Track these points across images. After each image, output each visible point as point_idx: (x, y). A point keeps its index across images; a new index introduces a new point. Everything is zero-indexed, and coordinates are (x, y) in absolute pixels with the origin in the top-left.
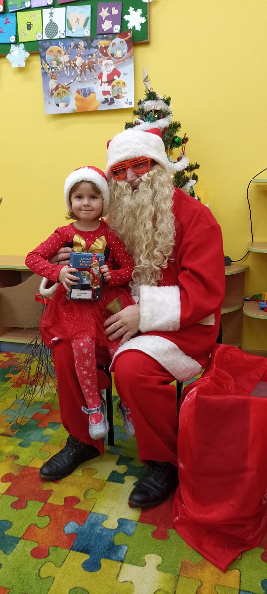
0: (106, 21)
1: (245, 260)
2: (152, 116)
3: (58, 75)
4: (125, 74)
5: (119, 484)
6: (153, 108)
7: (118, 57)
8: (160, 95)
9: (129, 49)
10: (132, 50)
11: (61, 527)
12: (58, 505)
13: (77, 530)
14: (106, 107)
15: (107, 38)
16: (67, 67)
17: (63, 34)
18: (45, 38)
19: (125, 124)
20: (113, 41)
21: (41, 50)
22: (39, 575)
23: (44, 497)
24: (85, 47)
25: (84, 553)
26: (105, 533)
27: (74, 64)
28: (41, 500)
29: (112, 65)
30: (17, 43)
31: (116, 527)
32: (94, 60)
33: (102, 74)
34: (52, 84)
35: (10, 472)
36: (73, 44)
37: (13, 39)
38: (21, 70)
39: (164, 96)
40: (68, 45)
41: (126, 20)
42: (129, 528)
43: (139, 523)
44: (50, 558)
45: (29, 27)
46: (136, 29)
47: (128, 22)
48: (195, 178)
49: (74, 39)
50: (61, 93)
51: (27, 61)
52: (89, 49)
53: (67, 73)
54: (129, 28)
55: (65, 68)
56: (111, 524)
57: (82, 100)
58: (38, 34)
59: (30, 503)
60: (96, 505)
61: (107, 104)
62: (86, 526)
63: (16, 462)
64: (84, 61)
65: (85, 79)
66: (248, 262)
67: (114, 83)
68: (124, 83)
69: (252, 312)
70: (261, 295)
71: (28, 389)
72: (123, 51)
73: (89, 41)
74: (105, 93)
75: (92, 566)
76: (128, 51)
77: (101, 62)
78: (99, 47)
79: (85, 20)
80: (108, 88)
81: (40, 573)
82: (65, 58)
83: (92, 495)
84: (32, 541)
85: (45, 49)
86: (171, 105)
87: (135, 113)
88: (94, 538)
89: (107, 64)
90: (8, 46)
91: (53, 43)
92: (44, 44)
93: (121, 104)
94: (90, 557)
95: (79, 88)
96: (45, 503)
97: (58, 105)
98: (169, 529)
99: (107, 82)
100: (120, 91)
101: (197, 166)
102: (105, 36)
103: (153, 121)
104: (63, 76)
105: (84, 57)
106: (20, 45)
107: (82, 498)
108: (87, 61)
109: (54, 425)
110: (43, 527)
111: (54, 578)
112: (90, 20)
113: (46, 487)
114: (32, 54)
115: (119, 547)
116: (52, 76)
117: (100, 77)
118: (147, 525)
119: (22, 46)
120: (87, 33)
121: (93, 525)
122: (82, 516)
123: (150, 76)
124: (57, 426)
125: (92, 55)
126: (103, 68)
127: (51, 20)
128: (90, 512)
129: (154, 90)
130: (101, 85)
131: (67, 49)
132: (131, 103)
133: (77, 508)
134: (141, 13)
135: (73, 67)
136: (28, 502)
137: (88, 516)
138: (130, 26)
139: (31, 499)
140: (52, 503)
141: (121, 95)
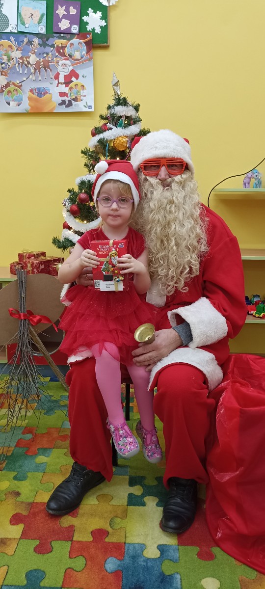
0: (63, 20)
2: (123, 122)
3: (9, 71)
4: (83, 77)
5: (141, 507)
6: (124, 113)
7: (76, 58)
8: (129, 101)
10: (91, 53)
11: (102, 567)
12: (87, 542)
13: (119, 566)
14: (63, 109)
15: (63, 38)
16: (19, 64)
17: (14, 28)
20: (71, 41)
23: (68, 534)
24: (39, 44)
26: (150, 564)
27: (27, 61)
28: (65, 539)
29: (69, 66)
31: (159, 555)
32: (50, 59)
33: (58, 74)
34: (3, 80)
35: (17, 511)
36: (26, 40)
39: (134, 103)
40: (20, 40)
41: (85, 21)
42: (172, 554)
43: (180, 547)
46: (96, 32)
47: (87, 23)
49: (28, 35)
50: (12, 91)
52: (45, 48)
53: (20, 70)
54: (88, 30)
55: (17, 65)
56: (152, 552)
57: (36, 100)
59: (56, 544)
60: (127, 535)
61: (64, 106)
62: (127, 559)
63: (19, 499)
64: (38, 59)
65: (40, 78)
67: (71, 85)
68: (83, 86)
72: (81, 52)
73: (44, 38)
74: (62, 94)
76: (87, 53)
77: (58, 62)
78: (56, 46)
79: (40, 16)
80: (66, 90)
83: (118, 524)
86: (140, 112)
87: (102, 118)
88: (141, 573)
89: (64, 65)
91: (4, 37)
93: (79, 107)
95: (32, 87)
96: (72, 541)
97: (9, 104)
98: (211, 548)
99: (64, 83)
100: (78, 93)
102: (62, 35)
104: (14, 73)
105: (39, 55)
107: (110, 530)
108: (42, 59)
109: (45, 450)
110: (80, 569)
112: (45, 17)
113: (67, 521)
115: (171, 576)
116: (2, 72)
117: (57, 77)
118: (189, 547)
120: (42, 29)
121: (134, 557)
122: (118, 549)
124: (48, 452)
125: (47, 54)
126: (60, 69)
127: (1, 11)
128: (125, 543)
129: (125, 96)
130: (57, 86)
131: (19, 44)
132: (90, 106)
133: (109, 541)
134: (101, 16)
135: (25, 64)
136: (53, 543)
137: (124, 548)
138: (89, 28)
139: (54, 540)
140: (79, 540)
141: (80, 98)
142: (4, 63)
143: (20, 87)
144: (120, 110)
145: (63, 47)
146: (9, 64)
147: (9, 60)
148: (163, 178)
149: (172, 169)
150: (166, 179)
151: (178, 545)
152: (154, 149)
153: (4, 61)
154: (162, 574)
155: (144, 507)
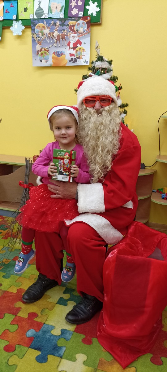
0: (74, 9)
1: (154, 167)
2: (100, 72)
3: (42, 42)
4: (84, 44)
5: (64, 306)
6: (101, 66)
7: (81, 32)
8: (105, 58)
9: (88, 28)
10: (90, 28)
11: (25, 332)
12: (24, 318)
13: (34, 335)
14: (71, 64)
15: (74, 20)
16: (48, 37)
17: (46, 16)
18: (35, 17)
19: (82, 76)
20: (78, 22)
21: (32, 25)
22: (8, 363)
23: (15, 311)
24: (60, 25)
25: (38, 350)
26: (52, 338)
27: (52, 35)
28: (13, 314)
29: (77, 37)
30: (17, 20)
31: (59, 334)
32: (65, 33)
33: (70, 42)
34: (38, 47)
36: (52, 22)
37: (14, 17)
38: (19, 37)
39: (108, 60)
40: (49, 22)
41: (87, 9)
42: (68, 336)
43: (74, 333)
44: (16, 352)
45: (25, 10)
46: (93, 15)
47: (88, 10)
48: (125, 112)
49: (54, 19)
50: (44, 54)
51: (23, 32)
52: (63, 27)
53: (48, 41)
54: (89, 14)
55: (47, 38)
56: (57, 332)
57: (56, 59)
58: (31, 15)
59: (7, 315)
60: (48, 319)
61: (72, 62)
62: (40, 332)
64: (59, 34)
65: (59, 45)
66: (156, 168)
67: (77, 49)
68: (84, 49)
69: (157, 200)
70: (163, 189)
71: (11, 241)
72: (84, 29)
73: (63, 21)
74: (71, 55)
75: (42, 359)
77: (70, 35)
78: (69, 25)
79: (61, 7)
80: (73, 52)
81: (9, 362)
82: (47, 31)
83: (46, 312)
84: (5, 340)
85: (35, 25)
86: (112, 65)
87: (90, 69)
88: (45, 341)
89: (73, 37)
90: (10, 22)
91: (40, 21)
92: (34, 21)
93: (81, 62)
94: (41, 353)
95: (55, 51)
96: (16, 315)
97: (41, 61)
98: (93, 338)
99: (73, 48)
100: (81, 54)
101: (127, 105)
102: (73, 18)
103: (100, 75)
104: (45, 43)
105: (59, 31)
106: (19, 21)
107: (39, 314)
108: (61, 34)
110: (13, 331)
111: (17, 365)
112: (64, 8)
113: (19, 304)
114: (26, 27)
116: (38, 42)
117: (69, 44)
118: (79, 334)
119: (20, 22)
120: (62, 16)
121: (45, 332)
122: (39, 326)
123: (100, 46)
125: (64, 30)
126: (71, 39)
127: (39, 6)
128: (44, 323)
129: (102, 55)
130: (69, 50)
131: (49, 25)
132: (87, 62)
133: (36, 320)
134: (97, 5)
135: (52, 37)
136: (5, 314)
137: (42, 326)
138: (89, 13)
139: (7, 313)
140: (20, 316)
141: (82, 57)
142: (39, 37)
143: (48, 51)
144: (99, 64)
145: (74, 26)
146: (42, 37)
147: (42, 35)
148: (97, 109)
149: (103, 102)
150: (99, 110)
151: (74, 332)
152: (91, 90)
153: (39, 36)
154: (57, 345)
155: (65, 307)
